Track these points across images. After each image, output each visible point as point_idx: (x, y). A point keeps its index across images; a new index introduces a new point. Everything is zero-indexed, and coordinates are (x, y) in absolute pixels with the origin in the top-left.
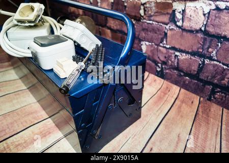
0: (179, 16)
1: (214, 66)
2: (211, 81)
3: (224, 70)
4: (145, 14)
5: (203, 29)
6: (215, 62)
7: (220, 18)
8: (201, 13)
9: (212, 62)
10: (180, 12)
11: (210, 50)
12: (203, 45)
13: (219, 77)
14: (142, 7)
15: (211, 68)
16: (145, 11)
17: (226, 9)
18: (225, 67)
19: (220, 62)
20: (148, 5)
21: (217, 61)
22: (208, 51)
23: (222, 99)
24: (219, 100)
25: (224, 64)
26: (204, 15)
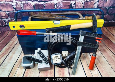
0: (73, 5)
4: (57, 7)
5: (83, 8)
7: (88, 4)
8: (81, 3)
10: (74, 4)
11: (86, 13)
12: (83, 12)
14: (55, 5)
16: (57, 6)
17: (89, 1)
20: (58, 4)
22: (85, 14)
26: (83, 4)
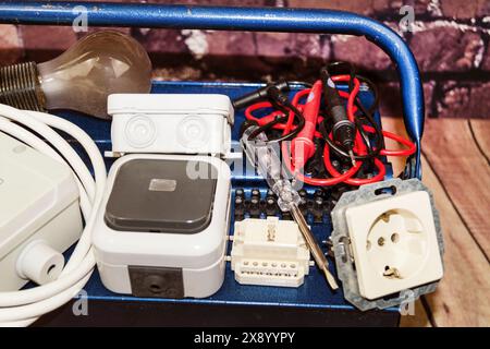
1: (436, 32)
2: (432, 69)
3: (462, 34)
6: (439, 23)
9: (432, 25)
13: (450, 54)
15: (431, 39)
18: (464, 27)
19: (450, 19)
21: (443, 18)
23: (461, 102)
24: (456, 106)
25: (459, 21)
